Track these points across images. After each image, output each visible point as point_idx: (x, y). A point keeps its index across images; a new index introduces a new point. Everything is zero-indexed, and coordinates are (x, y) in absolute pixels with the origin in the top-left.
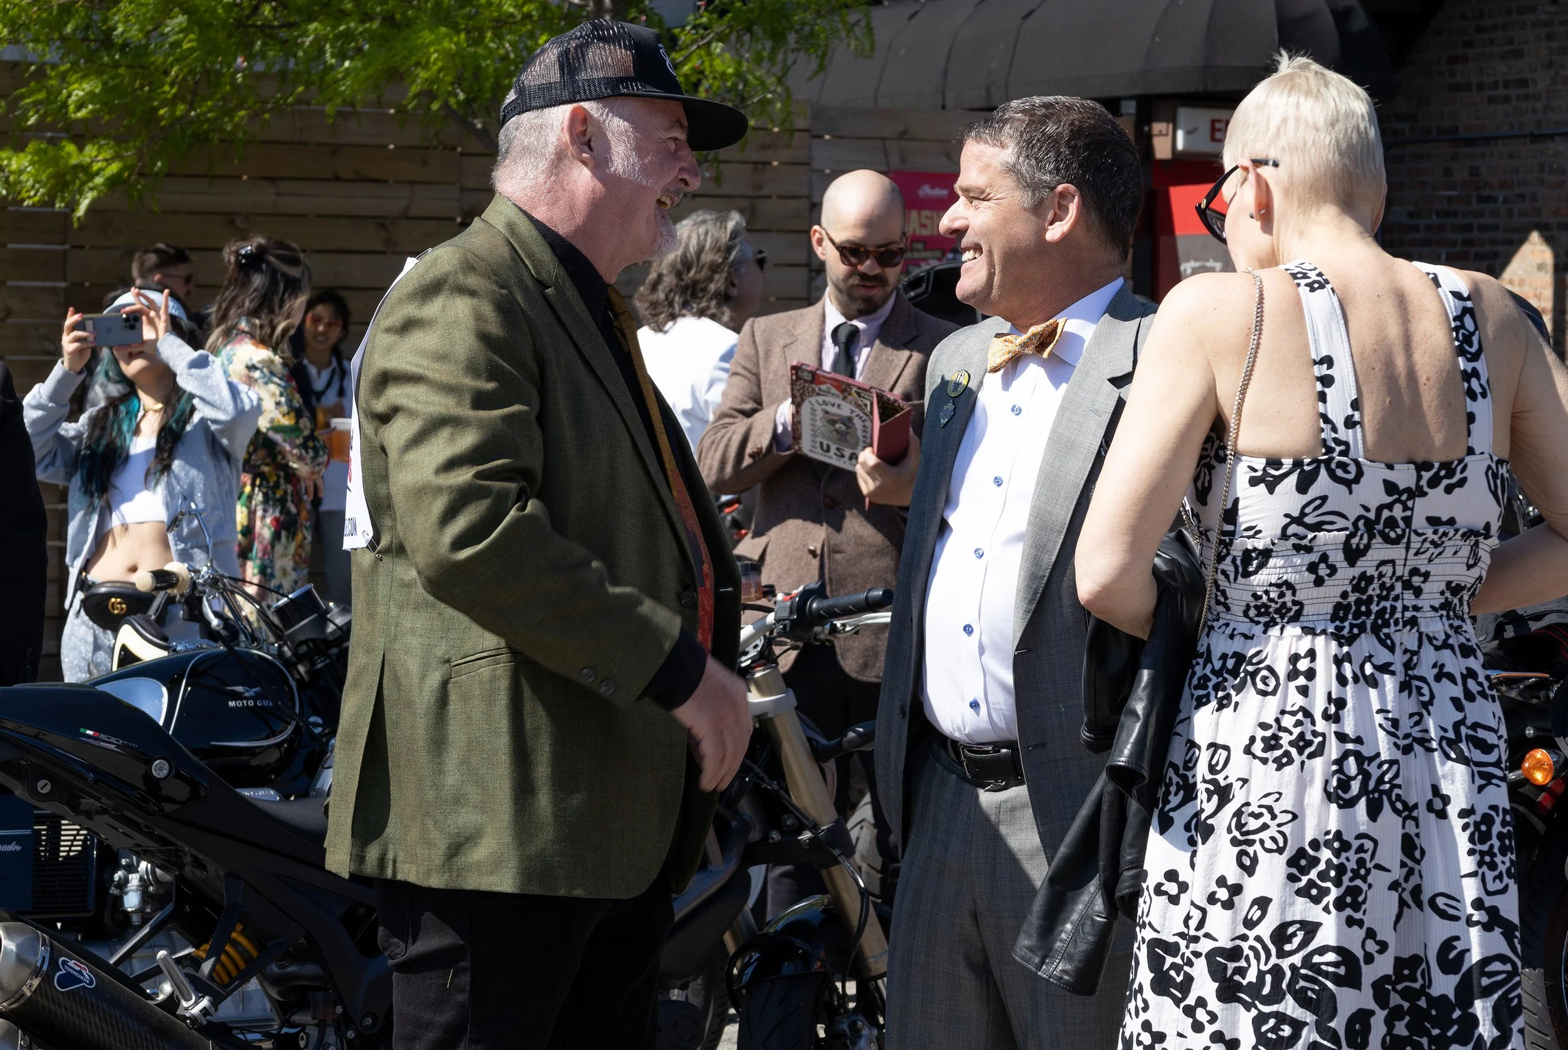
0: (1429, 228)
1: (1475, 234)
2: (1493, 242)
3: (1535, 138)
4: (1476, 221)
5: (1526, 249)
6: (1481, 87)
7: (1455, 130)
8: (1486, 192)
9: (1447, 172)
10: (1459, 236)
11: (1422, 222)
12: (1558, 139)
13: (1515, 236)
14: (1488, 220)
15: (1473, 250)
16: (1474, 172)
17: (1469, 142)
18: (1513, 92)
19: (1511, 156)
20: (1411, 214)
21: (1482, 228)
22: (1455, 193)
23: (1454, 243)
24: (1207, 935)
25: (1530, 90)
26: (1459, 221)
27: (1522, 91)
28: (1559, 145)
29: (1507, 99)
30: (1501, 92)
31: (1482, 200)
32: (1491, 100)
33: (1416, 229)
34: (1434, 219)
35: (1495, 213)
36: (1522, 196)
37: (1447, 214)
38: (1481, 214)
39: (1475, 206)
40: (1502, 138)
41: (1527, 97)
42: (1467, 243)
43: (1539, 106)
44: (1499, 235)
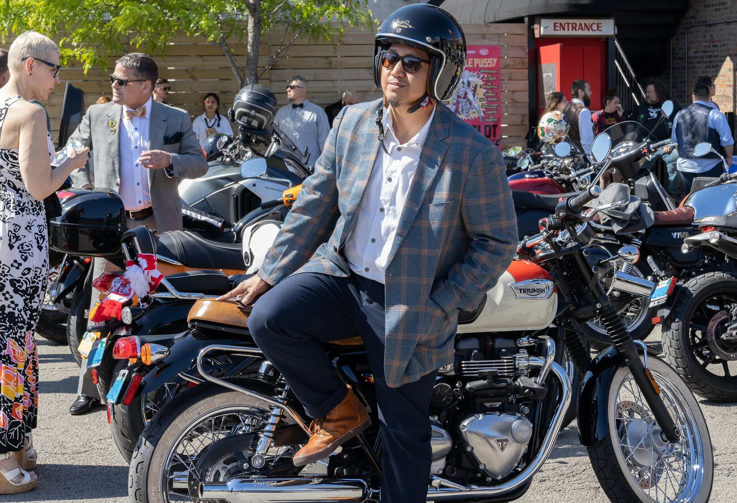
0: (700, 57)
1: (712, 59)
2: (717, 61)
3: (728, 23)
4: (712, 54)
5: (725, 63)
6: (713, 5)
7: (706, 21)
8: (715, 44)
9: (704, 37)
10: (708, 60)
11: (698, 55)
12: (734, 23)
13: (722, 59)
14: (715, 54)
15: (712, 64)
16: (711, 36)
17: (710, 25)
18: (722, 7)
19: (721, 30)
20: (695, 52)
21: (715, 56)
22: (707, 44)
23: (707, 62)
24: (10, 275)
25: (726, 6)
26: (708, 54)
27: (724, 7)
28: (734, 26)
29: (720, 10)
30: (718, 7)
31: (715, 46)
32: (716, 10)
33: (696, 57)
34: (701, 54)
35: (717, 51)
36: (724, 44)
37: (705, 52)
38: (713, 52)
39: (712, 49)
40: (719, 23)
41: (725, 9)
42: (710, 62)
43: (728, 12)
44: (719, 59)
